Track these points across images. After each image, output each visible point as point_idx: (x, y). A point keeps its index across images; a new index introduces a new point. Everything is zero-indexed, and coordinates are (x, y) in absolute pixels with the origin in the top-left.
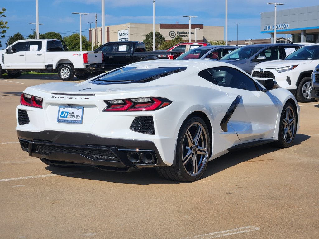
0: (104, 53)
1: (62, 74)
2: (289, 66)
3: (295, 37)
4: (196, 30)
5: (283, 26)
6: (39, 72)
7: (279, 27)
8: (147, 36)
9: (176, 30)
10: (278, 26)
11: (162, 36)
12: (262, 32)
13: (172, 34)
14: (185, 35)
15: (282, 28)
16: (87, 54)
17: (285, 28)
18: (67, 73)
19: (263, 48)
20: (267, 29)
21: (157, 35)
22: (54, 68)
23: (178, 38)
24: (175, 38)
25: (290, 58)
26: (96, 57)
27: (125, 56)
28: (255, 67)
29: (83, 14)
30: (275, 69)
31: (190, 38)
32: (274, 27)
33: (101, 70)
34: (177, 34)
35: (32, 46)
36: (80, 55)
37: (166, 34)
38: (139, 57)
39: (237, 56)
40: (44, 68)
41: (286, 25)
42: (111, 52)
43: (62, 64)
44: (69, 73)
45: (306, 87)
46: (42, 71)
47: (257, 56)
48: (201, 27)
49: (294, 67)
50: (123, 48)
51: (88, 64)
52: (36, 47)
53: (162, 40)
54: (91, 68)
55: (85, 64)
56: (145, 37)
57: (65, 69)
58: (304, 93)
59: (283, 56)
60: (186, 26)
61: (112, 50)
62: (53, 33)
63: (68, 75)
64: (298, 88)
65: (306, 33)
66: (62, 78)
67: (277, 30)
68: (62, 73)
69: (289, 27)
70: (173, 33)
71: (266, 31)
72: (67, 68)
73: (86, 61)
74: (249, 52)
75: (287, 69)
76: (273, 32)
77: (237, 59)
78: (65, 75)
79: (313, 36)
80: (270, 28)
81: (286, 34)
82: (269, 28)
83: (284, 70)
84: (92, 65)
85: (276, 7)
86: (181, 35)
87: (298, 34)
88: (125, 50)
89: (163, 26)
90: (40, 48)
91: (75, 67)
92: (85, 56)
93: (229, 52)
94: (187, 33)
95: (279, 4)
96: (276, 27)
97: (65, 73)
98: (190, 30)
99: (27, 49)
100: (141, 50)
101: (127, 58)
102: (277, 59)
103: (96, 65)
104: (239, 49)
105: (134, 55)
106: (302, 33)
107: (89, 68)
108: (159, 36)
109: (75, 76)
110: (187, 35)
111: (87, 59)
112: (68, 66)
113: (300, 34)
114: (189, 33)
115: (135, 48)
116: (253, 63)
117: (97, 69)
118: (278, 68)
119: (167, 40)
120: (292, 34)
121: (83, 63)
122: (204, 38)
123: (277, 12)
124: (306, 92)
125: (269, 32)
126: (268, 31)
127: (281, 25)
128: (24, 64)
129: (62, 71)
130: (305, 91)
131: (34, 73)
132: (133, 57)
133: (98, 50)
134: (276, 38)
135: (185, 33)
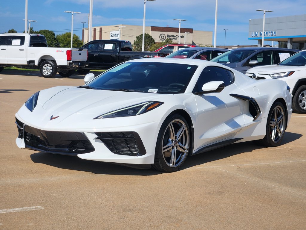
0: (89, 52)
1: (44, 71)
2: (285, 73)
3: (281, 44)
4: (185, 34)
5: (270, 33)
6: (20, 68)
7: (267, 34)
8: (138, 38)
9: (166, 33)
10: (265, 33)
11: (152, 38)
12: (249, 39)
13: (162, 37)
14: (175, 38)
15: (269, 35)
16: (71, 51)
17: (272, 35)
18: (49, 70)
19: (255, 51)
20: (255, 36)
21: (148, 37)
22: (36, 64)
23: (167, 41)
24: (165, 40)
25: (285, 64)
26: (80, 54)
27: (111, 55)
28: (247, 72)
29: (75, 12)
30: (269, 75)
31: (179, 41)
32: (261, 34)
33: (85, 68)
34: (167, 37)
35: (14, 40)
36: (63, 51)
37: (156, 36)
38: (126, 56)
39: (226, 59)
40: (25, 63)
41: (273, 32)
42: (97, 51)
43: (44, 60)
44: (51, 69)
45: (303, 96)
46: (23, 66)
47: (249, 61)
48: (190, 31)
49: (291, 73)
50: (109, 47)
51: (71, 62)
52: (19, 41)
53: (152, 43)
54: (74, 66)
55: (68, 62)
56: (136, 39)
57: (48, 65)
58: (300, 102)
59: (277, 62)
60: (176, 30)
61: (97, 48)
62: (47, 31)
63: (50, 72)
64: (294, 97)
65: (293, 41)
66: (44, 74)
67: (265, 37)
68: (44, 69)
69: (276, 34)
70: (164, 36)
71: (254, 37)
72: (49, 65)
73: (69, 59)
74: (240, 56)
75: (282, 75)
76: (261, 39)
77: (227, 62)
78: (47, 72)
79: (299, 44)
80: (258, 35)
81: (273, 41)
82: (256, 35)
83: (279, 76)
84: (76, 62)
85: (264, 13)
86: (170, 38)
87: (284, 42)
88: (112, 49)
89: (154, 29)
90: (22, 43)
91: (58, 64)
92: (69, 53)
93: (219, 54)
94: (177, 36)
95: (268, 12)
96: (263, 34)
97: (47, 69)
98: (179, 34)
99: (10, 43)
100: (128, 49)
101: (113, 57)
102: (271, 64)
103: (80, 63)
104: (230, 52)
105: (121, 54)
106: (289, 41)
107: (72, 65)
108: (150, 38)
109: (58, 73)
110: (176, 38)
111: (70, 56)
112: (51, 63)
113: (287, 42)
114: (178, 36)
115: (122, 47)
116: (245, 68)
117: (81, 67)
118: (273, 74)
119: (157, 43)
120: (279, 42)
121: (66, 60)
122: (193, 41)
123: (266, 19)
124: (303, 101)
125: (256, 39)
126: (255, 37)
127: (268, 32)
128: (6, 58)
129: (44, 67)
130: (301, 101)
131: (15, 68)
132: (119, 57)
133: (83, 47)
134: (264, 45)
135: (175, 37)
